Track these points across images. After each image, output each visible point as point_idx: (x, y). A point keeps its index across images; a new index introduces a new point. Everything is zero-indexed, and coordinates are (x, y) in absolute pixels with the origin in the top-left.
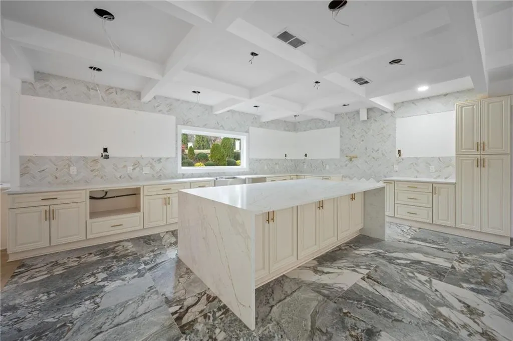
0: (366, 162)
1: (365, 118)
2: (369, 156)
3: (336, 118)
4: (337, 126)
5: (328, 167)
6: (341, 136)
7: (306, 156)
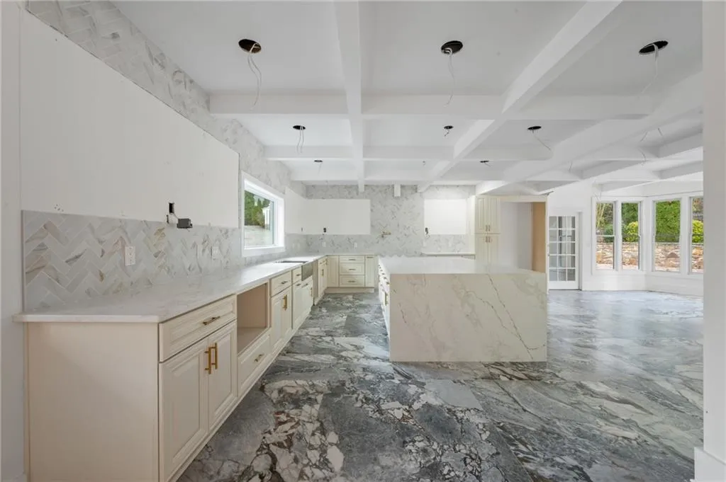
0: (398, 239)
1: (399, 195)
2: (401, 233)
3: (365, 190)
4: (366, 198)
5: (356, 245)
6: (372, 210)
7: (325, 231)
